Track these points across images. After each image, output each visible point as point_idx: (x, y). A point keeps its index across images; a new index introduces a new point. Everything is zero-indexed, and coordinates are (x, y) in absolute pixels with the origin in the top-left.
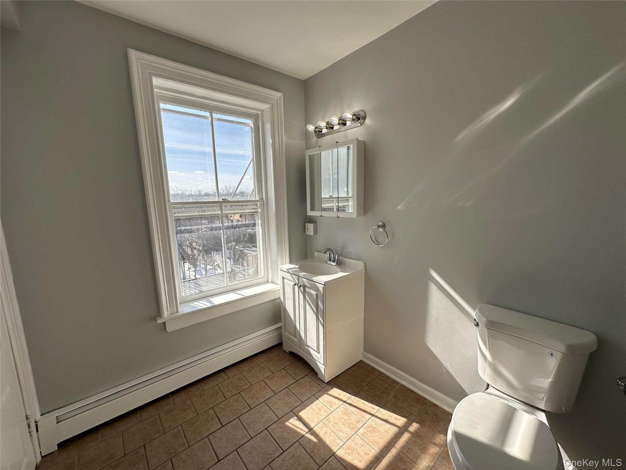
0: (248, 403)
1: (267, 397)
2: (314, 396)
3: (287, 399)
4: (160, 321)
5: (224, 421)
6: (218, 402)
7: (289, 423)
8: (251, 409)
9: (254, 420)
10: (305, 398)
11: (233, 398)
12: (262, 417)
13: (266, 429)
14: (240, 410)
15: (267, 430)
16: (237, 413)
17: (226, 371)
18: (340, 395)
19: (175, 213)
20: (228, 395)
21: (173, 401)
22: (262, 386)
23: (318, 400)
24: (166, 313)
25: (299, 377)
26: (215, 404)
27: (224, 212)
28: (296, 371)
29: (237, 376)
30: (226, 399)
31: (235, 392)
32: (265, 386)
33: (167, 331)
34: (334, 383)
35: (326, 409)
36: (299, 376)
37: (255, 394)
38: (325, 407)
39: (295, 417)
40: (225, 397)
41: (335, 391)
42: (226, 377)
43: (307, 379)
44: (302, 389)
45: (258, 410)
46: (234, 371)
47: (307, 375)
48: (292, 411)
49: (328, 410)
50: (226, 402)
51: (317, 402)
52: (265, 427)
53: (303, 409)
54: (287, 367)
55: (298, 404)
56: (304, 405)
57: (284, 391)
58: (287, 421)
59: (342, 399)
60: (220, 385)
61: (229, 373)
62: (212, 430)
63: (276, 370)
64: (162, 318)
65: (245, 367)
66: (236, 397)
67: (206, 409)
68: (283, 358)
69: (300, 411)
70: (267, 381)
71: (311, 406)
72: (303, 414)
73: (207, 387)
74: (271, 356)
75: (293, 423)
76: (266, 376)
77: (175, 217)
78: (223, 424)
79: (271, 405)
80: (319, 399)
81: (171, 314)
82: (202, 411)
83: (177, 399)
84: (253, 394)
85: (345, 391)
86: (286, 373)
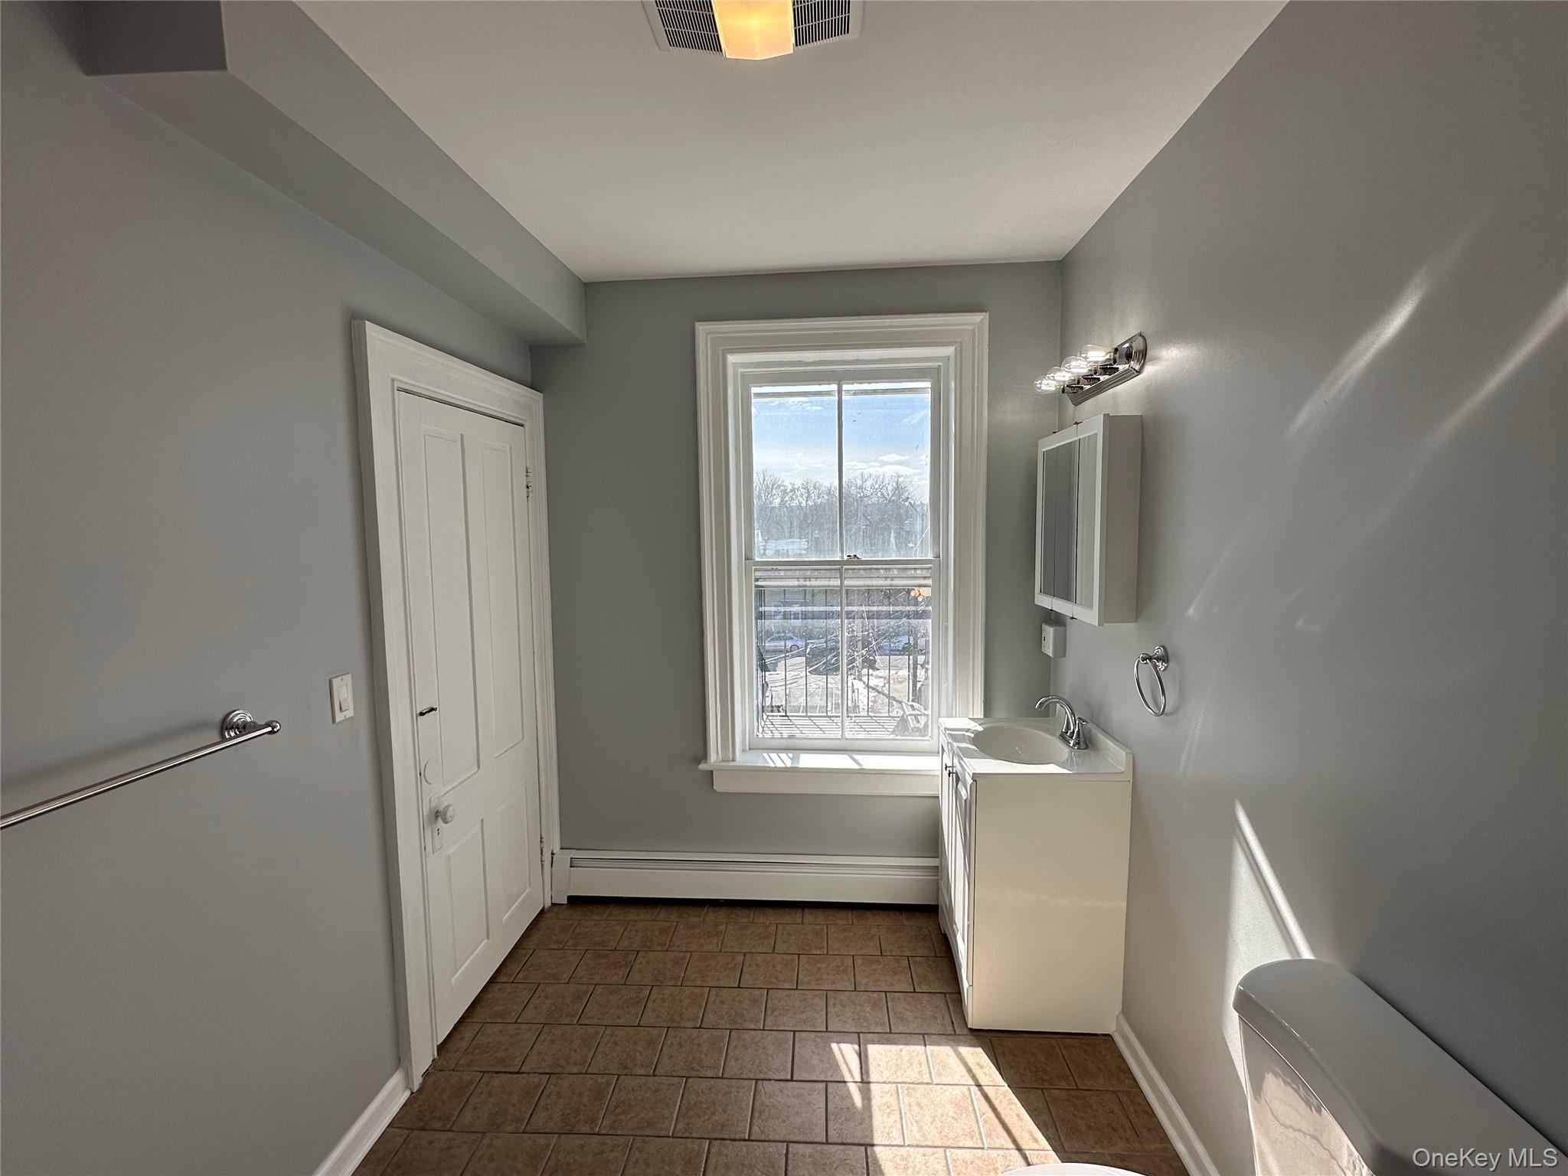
0: (800, 977)
1: (838, 986)
2: (921, 1036)
3: (868, 1009)
4: (702, 767)
5: (747, 980)
6: (759, 950)
7: (840, 1049)
8: (797, 989)
9: (787, 1008)
10: (902, 1029)
11: (785, 956)
12: (802, 1012)
13: (794, 1032)
14: (780, 981)
15: (794, 1034)
16: (771, 983)
17: (807, 911)
18: (977, 1067)
19: (757, 580)
20: (781, 947)
21: (706, 914)
22: (842, 965)
23: (923, 1047)
24: (714, 756)
25: (925, 988)
26: (753, 950)
27: (846, 583)
28: (929, 975)
29: (817, 927)
30: (773, 952)
31: (793, 950)
32: (849, 968)
33: (715, 788)
34: (990, 1040)
35: (924, 1072)
36: (927, 987)
37: (822, 970)
38: (924, 1067)
39: (856, 1047)
40: (774, 947)
41: (977, 1056)
42: (799, 920)
43: (939, 1001)
44: (911, 1011)
45: (805, 997)
46: (820, 916)
47: (945, 994)
48: (859, 1033)
49: (928, 1075)
50: (769, 957)
51: (920, 1048)
52: (795, 1029)
53: (880, 1043)
54: (918, 959)
55: (879, 1030)
56: (888, 1037)
57: (875, 995)
58: (838, 1043)
59: (977, 1076)
60: (780, 927)
61: (810, 916)
62: (722, 983)
63: (892, 951)
64: (706, 763)
65: (842, 919)
66: (789, 957)
67: (736, 950)
68: (925, 937)
69: (873, 1042)
70: (859, 962)
71: (901, 1047)
72: (874, 1050)
73: (761, 920)
74: (906, 923)
75: (845, 1053)
76: (865, 951)
77: (757, 586)
78: (741, 986)
79: (831, 1003)
80: (928, 1046)
81: (723, 761)
82: (728, 950)
83: (712, 916)
84: (819, 969)
85: (999, 1069)
86: (904, 968)
